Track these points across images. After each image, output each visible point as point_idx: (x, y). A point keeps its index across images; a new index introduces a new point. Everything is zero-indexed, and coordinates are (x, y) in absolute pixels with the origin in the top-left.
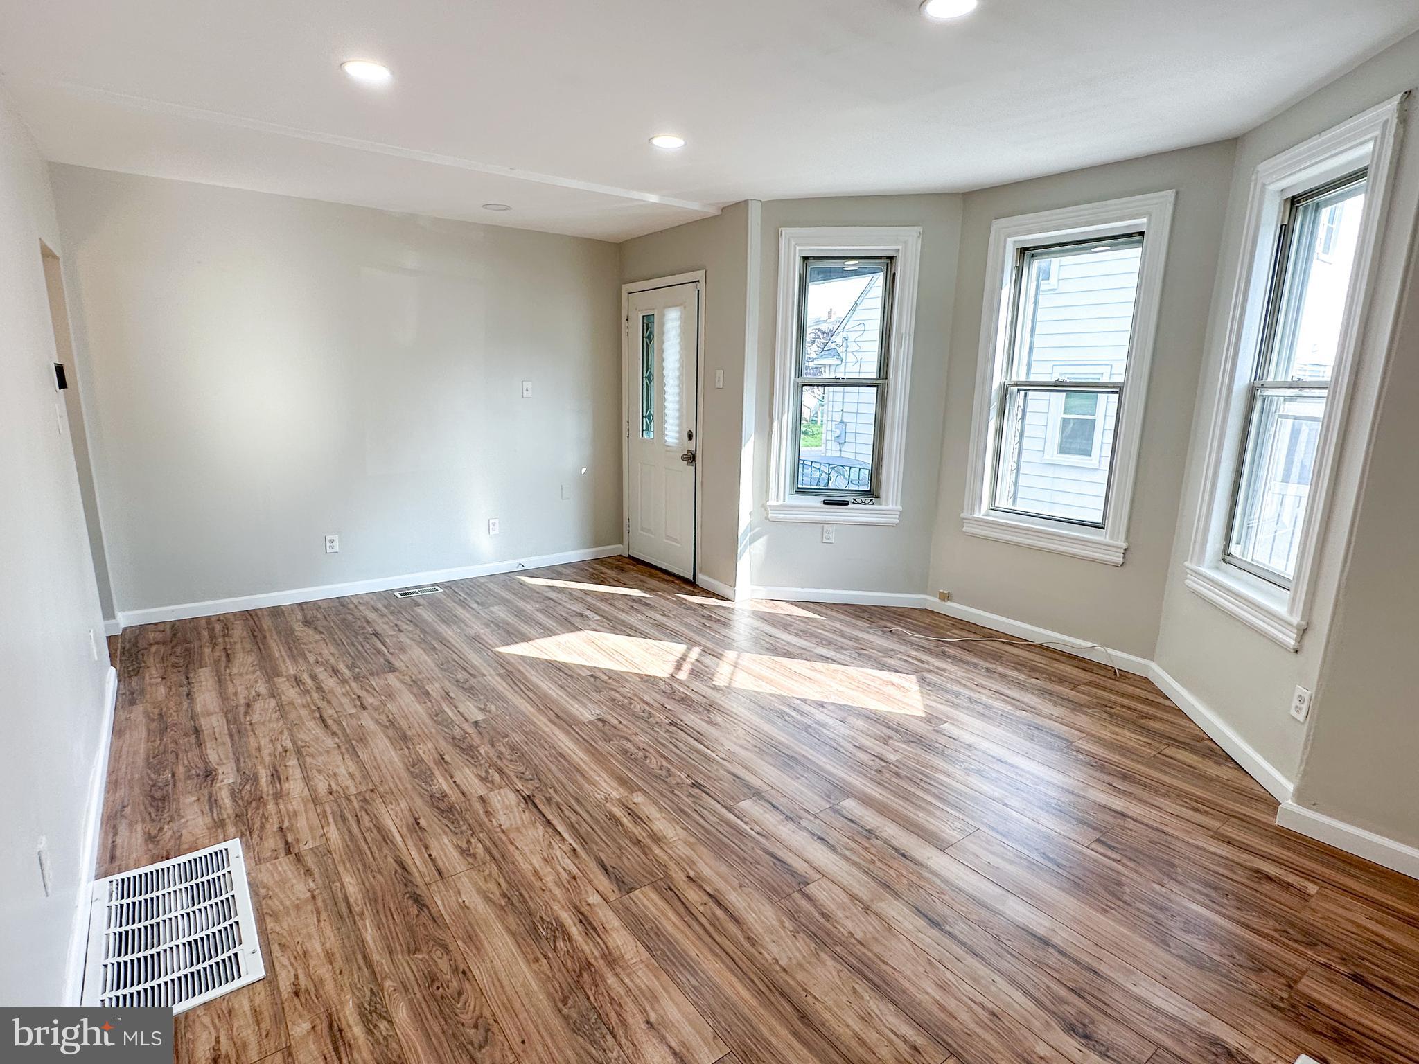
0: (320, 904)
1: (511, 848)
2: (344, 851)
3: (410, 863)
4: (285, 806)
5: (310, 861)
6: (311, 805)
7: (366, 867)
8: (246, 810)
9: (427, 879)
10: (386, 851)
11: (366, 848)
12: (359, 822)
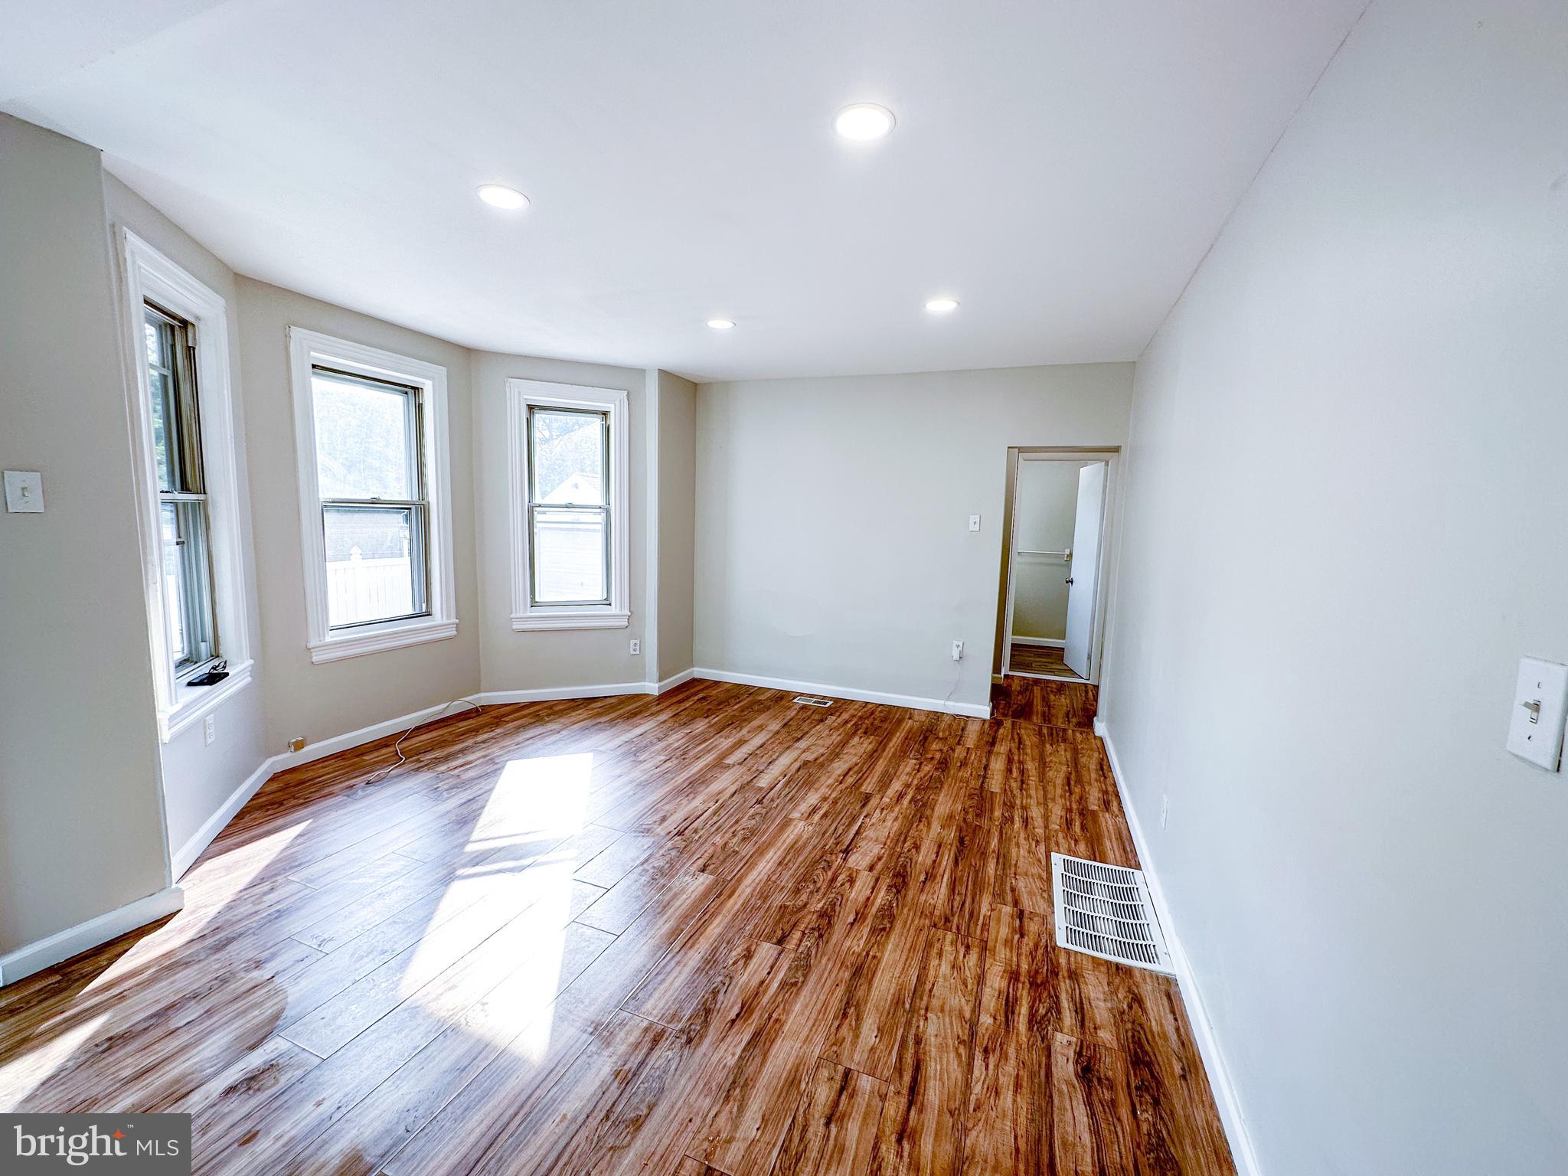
0: (1013, 869)
1: (891, 835)
2: (984, 889)
3: (951, 859)
4: (1012, 957)
5: (1009, 898)
6: (990, 944)
7: (977, 872)
8: (1047, 976)
9: (949, 847)
10: (959, 874)
11: (970, 883)
12: (963, 903)
